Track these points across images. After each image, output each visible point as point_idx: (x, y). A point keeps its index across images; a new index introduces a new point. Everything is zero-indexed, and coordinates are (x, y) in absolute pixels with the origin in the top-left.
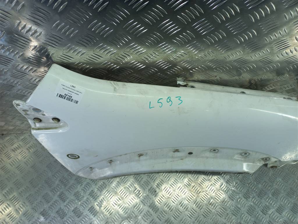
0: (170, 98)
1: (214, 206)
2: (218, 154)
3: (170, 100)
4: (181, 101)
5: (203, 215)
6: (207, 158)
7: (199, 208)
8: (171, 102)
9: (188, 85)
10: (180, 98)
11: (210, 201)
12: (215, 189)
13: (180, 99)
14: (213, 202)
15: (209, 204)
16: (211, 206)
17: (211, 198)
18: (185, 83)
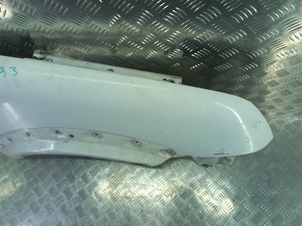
0: (3, 68)
1: (130, 201)
2: (103, 140)
3: (3, 71)
4: (16, 73)
5: (116, 208)
6: (92, 142)
7: (113, 200)
8: (4, 73)
9: (45, 58)
10: (14, 68)
11: (126, 194)
12: (135, 182)
13: (15, 70)
14: (129, 196)
15: (125, 197)
16: (126, 199)
17: (128, 191)
18: (42, 56)
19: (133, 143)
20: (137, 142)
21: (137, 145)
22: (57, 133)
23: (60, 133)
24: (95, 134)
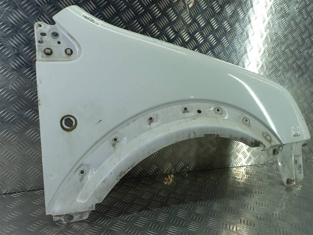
19: (244, 122)
20: (246, 121)
21: (246, 124)
22: (184, 112)
23: (188, 112)
24: (217, 108)
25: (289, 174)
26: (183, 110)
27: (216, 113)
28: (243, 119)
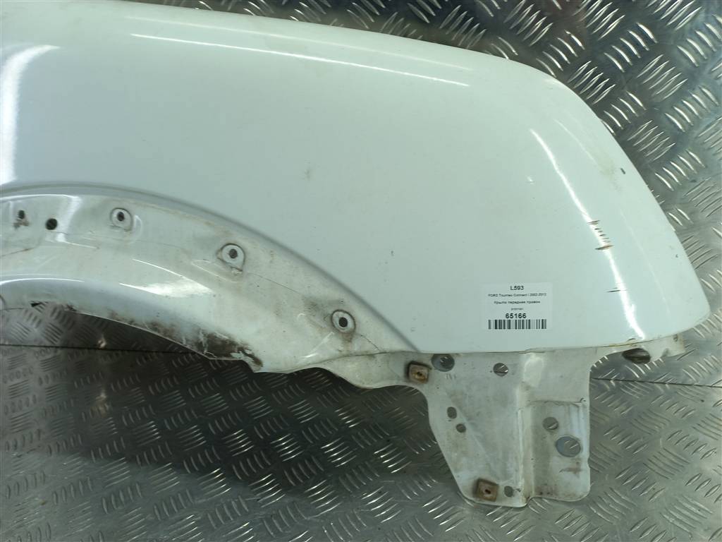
19: (223, 261)
20: (233, 254)
21: (232, 267)
22: (17, 226)
23: (26, 224)
24: (117, 212)
25: (488, 464)
26: (13, 219)
27: (114, 227)
28: (222, 249)
